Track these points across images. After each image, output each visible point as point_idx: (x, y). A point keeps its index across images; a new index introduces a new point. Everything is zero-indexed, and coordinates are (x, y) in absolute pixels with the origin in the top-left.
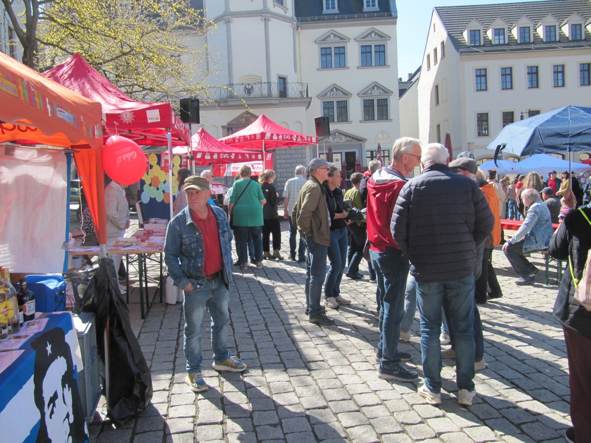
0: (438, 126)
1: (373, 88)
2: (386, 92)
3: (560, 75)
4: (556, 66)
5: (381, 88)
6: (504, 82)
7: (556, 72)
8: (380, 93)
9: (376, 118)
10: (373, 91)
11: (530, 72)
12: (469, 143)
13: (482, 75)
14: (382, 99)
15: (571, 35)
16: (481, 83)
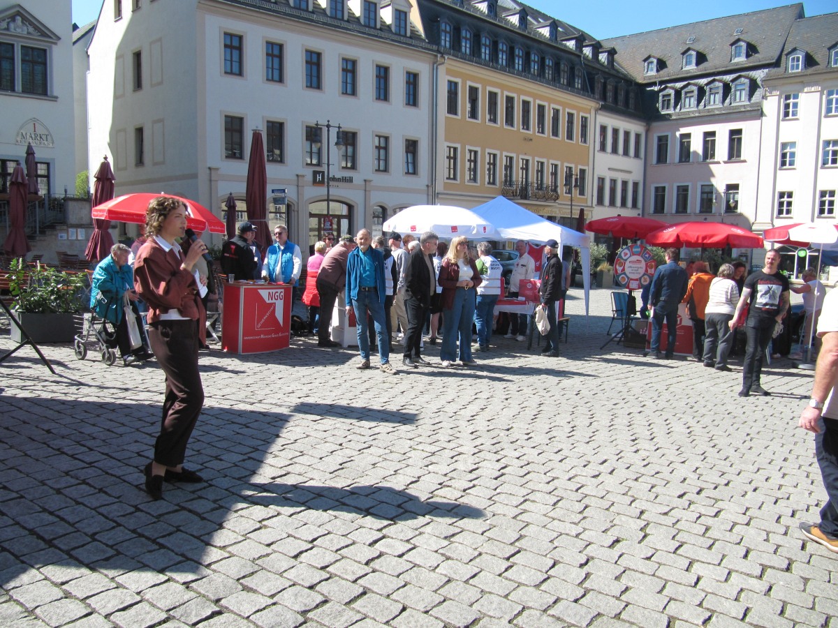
0: (140, 131)
1: (13, 18)
2: (44, 34)
3: (349, 75)
4: (345, 60)
5: (31, 24)
6: (270, 68)
7: (345, 70)
8: (29, 33)
9: (19, 86)
10: (12, 25)
11: (309, 60)
12: (210, 168)
13: (234, 45)
14: (33, 49)
15: (363, 16)
16: (231, 61)
